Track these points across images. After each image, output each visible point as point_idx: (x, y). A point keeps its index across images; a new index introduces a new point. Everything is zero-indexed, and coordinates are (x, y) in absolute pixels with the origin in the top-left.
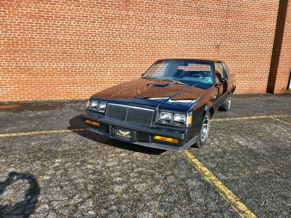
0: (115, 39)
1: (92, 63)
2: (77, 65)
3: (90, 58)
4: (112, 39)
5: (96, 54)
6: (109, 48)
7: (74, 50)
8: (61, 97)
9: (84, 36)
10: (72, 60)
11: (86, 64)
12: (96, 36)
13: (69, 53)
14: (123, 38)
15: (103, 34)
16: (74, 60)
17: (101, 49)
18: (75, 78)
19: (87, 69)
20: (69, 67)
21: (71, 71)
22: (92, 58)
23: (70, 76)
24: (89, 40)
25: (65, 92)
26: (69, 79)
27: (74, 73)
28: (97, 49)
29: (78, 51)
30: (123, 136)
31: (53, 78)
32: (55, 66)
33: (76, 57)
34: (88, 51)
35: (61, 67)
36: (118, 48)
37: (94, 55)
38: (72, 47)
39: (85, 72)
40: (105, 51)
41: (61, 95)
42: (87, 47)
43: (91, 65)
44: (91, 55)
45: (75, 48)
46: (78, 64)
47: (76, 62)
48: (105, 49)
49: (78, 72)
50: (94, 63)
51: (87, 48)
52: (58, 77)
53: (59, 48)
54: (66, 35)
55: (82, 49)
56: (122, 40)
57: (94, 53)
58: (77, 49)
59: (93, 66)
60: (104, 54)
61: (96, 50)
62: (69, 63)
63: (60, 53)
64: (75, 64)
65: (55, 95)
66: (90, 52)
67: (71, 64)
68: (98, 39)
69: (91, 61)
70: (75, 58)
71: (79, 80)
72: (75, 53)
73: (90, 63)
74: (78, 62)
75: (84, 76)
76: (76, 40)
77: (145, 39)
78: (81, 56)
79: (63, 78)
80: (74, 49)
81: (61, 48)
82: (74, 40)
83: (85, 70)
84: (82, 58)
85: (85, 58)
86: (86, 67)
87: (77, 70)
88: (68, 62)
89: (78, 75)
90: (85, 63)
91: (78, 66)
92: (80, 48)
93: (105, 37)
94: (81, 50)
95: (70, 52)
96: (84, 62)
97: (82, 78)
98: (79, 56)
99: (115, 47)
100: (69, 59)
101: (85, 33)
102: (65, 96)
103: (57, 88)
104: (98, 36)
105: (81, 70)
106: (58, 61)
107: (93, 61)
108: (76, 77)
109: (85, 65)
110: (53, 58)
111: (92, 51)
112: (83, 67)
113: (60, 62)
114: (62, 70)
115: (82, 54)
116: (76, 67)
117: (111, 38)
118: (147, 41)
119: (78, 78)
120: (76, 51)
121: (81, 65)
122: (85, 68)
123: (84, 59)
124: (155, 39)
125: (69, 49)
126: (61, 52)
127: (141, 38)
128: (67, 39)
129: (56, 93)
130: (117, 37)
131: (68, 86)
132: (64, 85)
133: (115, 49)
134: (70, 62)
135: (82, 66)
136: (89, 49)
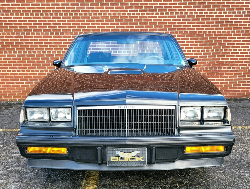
0: (86, 14)
1: (55, 49)
2: (35, 52)
3: (51, 43)
4: (81, 14)
5: (61, 37)
6: (78, 27)
7: (30, 32)
8: (17, 97)
9: (43, 11)
10: (28, 46)
11: (47, 51)
12: (60, 11)
13: (25, 37)
14: (98, 11)
15: (69, 8)
16: (31, 46)
17: (67, 29)
18: (33, 71)
19: (48, 59)
20: (24, 55)
21: (28, 62)
22: (54, 43)
23: (26, 68)
24: (50, 18)
25: (21, 90)
26: (26, 72)
27: (32, 64)
28: (62, 29)
29: (35, 34)
30: (126, 162)
31: (5, 71)
32: (8, 56)
33: (34, 42)
34: (50, 32)
35: (15, 56)
36: (91, 27)
37: (58, 39)
38: (28, 28)
39: (45, 63)
40: (72, 31)
41: (16, 94)
42: (48, 27)
43: (53, 52)
44: (53, 38)
45: (33, 29)
46: (37, 51)
47: (33, 49)
48: (71, 29)
49: (36, 63)
50: (57, 49)
51: (48, 29)
52: (11, 70)
53: (12, 30)
54: (20, 11)
55: (41, 30)
56: (96, 14)
57: (57, 36)
58: (34, 30)
59: (57, 54)
60: (70, 37)
61: (60, 30)
62: (25, 51)
63: (12, 37)
64: (32, 51)
65: (9, 95)
66: (52, 34)
67: (27, 51)
68: (62, 14)
69: (53, 46)
70: (32, 43)
71: (39, 74)
72: (32, 37)
73: (52, 49)
74: (36, 49)
75: (45, 68)
76: (34, 18)
77: (130, 11)
78: (40, 40)
79: (18, 71)
80: (31, 30)
81: (15, 30)
82: (31, 18)
83: (45, 60)
84: (42, 43)
85: (45, 43)
86: (47, 55)
87: (36, 60)
88: (24, 49)
89: (37, 66)
90: (46, 49)
91: (37, 54)
92: (38, 29)
93: (72, 11)
94: (40, 32)
95: (26, 35)
96: (44, 48)
97: (43, 71)
98: (37, 40)
99: (87, 26)
100: (24, 44)
101: (44, 8)
102: (22, 96)
103: (11, 85)
104: (63, 11)
105: (40, 60)
106: (10, 48)
107: (57, 46)
108: (35, 69)
109: (45, 52)
110: (5, 44)
111: (54, 32)
112: (44, 56)
113: (14, 49)
114: (17, 61)
115: (41, 37)
116: (34, 55)
117: (81, 12)
118: (134, 14)
119: (36, 71)
120: (34, 34)
121: (40, 52)
122: (45, 57)
123: (43, 44)
124: (147, 11)
125: (24, 30)
126: (14, 36)
127: (124, 11)
128: (21, 18)
129: (10, 92)
130: (89, 11)
131: (24, 82)
132: (20, 81)
133: (87, 28)
134: (27, 49)
135: (42, 54)
136: (50, 30)
